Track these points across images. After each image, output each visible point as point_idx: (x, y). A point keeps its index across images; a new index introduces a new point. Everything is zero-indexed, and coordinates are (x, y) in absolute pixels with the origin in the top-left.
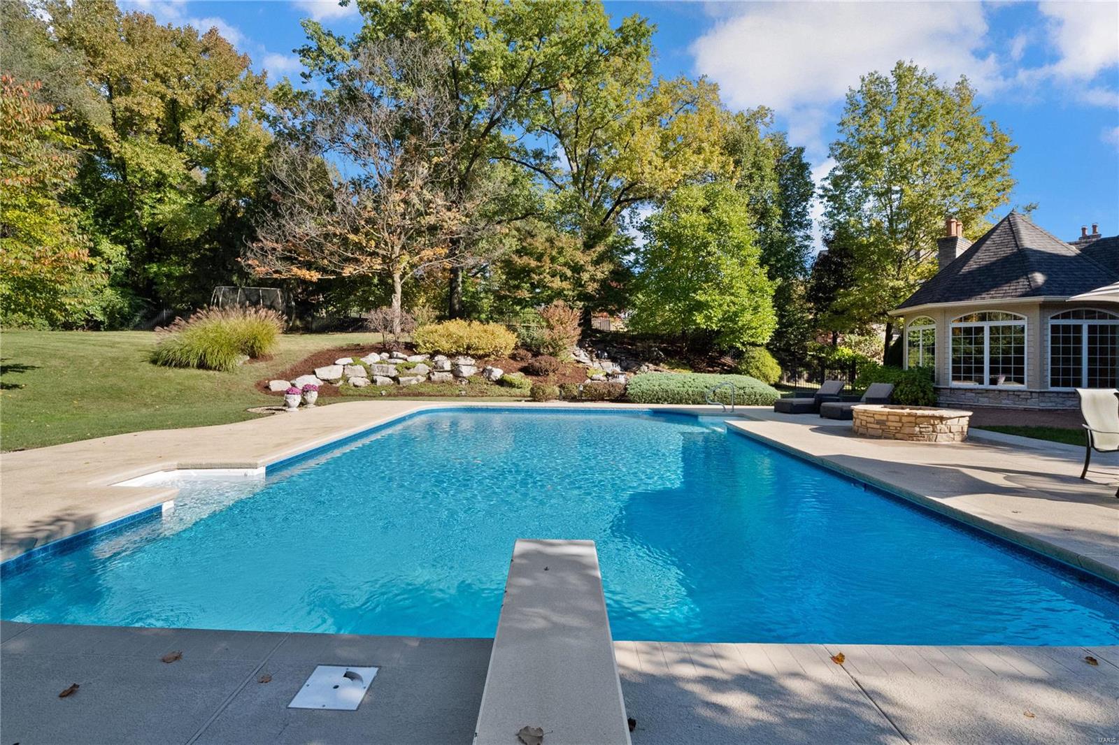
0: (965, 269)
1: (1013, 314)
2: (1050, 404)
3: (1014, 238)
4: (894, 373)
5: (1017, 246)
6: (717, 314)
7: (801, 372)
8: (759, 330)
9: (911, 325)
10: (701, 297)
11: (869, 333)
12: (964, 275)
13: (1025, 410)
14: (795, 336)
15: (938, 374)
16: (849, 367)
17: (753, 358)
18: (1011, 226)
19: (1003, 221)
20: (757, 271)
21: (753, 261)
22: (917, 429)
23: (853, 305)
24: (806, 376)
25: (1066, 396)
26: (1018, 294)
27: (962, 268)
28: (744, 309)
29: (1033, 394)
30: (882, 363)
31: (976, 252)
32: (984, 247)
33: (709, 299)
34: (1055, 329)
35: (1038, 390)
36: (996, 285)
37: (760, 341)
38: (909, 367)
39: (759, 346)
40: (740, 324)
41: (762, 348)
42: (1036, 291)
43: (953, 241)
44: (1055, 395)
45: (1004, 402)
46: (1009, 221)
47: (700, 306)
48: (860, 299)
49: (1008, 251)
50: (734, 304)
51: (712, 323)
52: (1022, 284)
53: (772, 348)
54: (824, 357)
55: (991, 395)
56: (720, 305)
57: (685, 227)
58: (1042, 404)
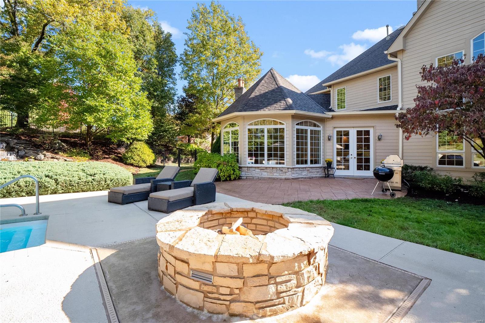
0: (253, 95)
1: (279, 121)
2: (296, 175)
3: (275, 80)
4: (216, 159)
5: (277, 84)
6: (105, 117)
7: (170, 157)
8: (139, 130)
9: (225, 127)
10: (90, 102)
11: (204, 137)
12: (253, 98)
13: (286, 179)
14: (168, 137)
15: (241, 158)
16: (194, 153)
17: (136, 148)
18: (272, 75)
19: (268, 72)
20: (140, 93)
21: (137, 87)
22: (272, 289)
23: (196, 121)
24: (172, 159)
25: (302, 169)
26: (282, 108)
27: (251, 94)
28: (126, 115)
29: (289, 169)
30: (210, 152)
31: (258, 86)
32: (261, 84)
33: (97, 104)
34: (298, 130)
35: (291, 167)
36: (269, 104)
37: (139, 137)
38: (224, 154)
39: (140, 141)
40: (124, 125)
41: (142, 143)
42: (289, 107)
43: (241, 89)
44: (298, 169)
45: (275, 174)
46: (271, 72)
47: (91, 110)
48: (200, 119)
49: (273, 87)
50: (120, 110)
51: (103, 123)
52: (282, 104)
53: (150, 143)
54: (183, 149)
55: (268, 171)
56: (109, 110)
57: (78, 48)
58: (293, 175)
